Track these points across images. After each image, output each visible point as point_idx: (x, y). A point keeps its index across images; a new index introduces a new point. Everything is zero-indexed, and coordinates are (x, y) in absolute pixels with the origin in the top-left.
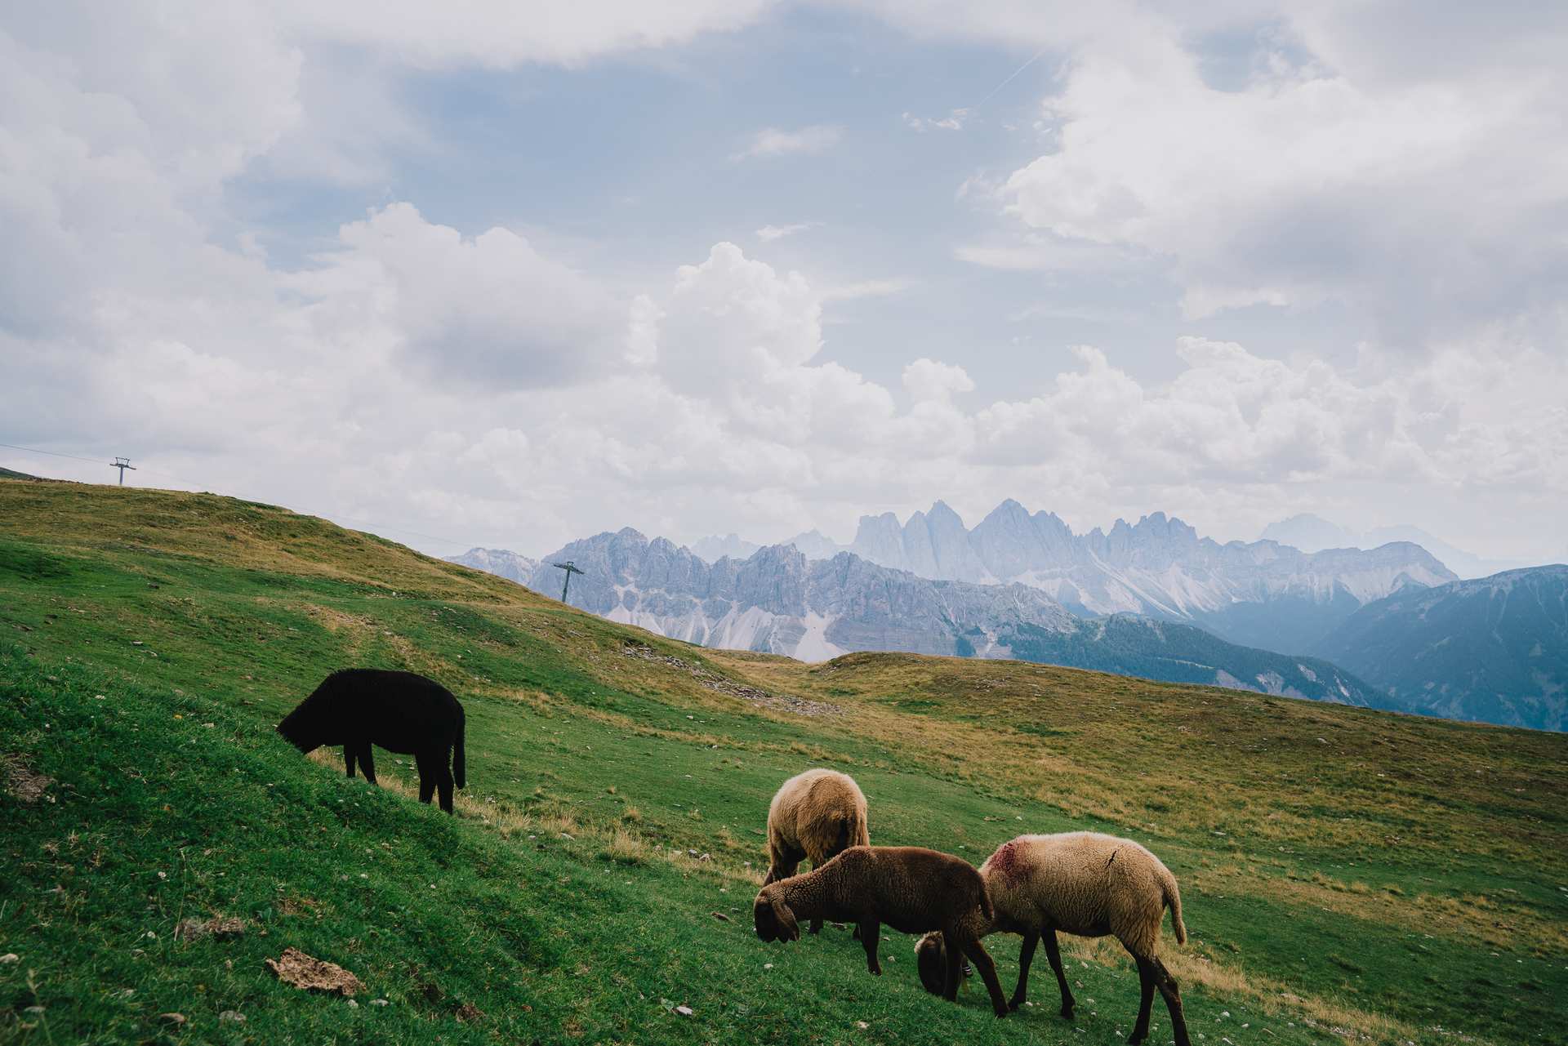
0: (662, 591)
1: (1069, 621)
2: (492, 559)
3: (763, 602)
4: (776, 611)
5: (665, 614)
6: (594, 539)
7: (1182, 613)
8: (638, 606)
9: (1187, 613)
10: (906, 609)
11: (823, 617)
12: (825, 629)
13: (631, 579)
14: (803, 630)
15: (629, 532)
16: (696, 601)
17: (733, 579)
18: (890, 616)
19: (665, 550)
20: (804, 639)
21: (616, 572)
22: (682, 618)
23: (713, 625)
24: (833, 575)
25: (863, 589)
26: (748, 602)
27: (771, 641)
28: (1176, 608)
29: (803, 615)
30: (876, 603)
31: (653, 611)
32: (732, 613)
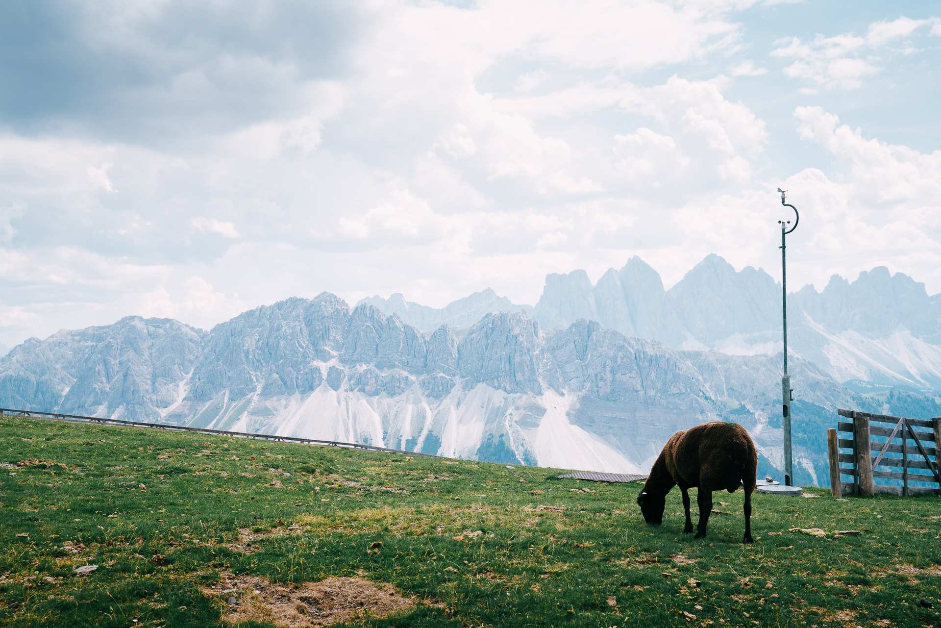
0: (371, 366)
1: (848, 398)
2: (152, 329)
3: (490, 378)
4: (508, 387)
5: (376, 393)
6: (279, 305)
7: (918, 381)
8: (344, 386)
9: (922, 381)
10: (659, 385)
11: (563, 394)
12: (567, 409)
13: (335, 353)
14: (541, 411)
15: (328, 298)
16: (413, 378)
17: (454, 351)
18: (641, 393)
19: (372, 318)
20: (544, 421)
21: (315, 344)
22: (396, 398)
23: (435, 405)
24: (572, 346)
25: (609, 362)
26: (473, 379)
27: (507, 424)
28: (909, 375)
29: (540, 393)
30: (624, 379)
31: (362, 390)
32: (456, 391)
